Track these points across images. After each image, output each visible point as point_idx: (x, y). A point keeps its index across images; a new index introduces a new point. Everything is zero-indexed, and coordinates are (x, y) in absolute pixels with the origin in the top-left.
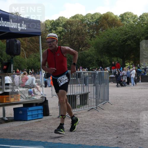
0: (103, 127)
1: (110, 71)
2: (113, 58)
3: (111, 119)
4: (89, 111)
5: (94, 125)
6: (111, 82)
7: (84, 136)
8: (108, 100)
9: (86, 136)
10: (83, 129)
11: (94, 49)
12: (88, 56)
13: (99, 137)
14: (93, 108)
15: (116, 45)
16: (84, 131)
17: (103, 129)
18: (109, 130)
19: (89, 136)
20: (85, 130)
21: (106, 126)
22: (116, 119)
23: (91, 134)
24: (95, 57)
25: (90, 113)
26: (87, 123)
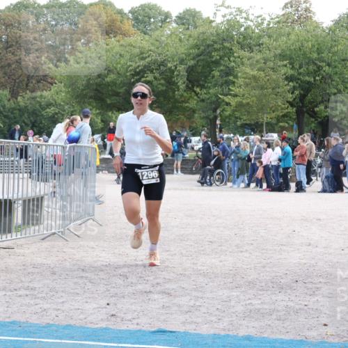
0: (76, 280)
1: (101, 143)
2: (110, 114)
3: (95, 259)
4: (43, 239)
5: (54, 273)
6: (102, 171)
7: (27, 300)
8: (94, 215)
9: (32, 302)
10: (27, 284)
11: (63, 89)
12: (49, 105)
13: (63, 302)
14: (54, 234)
15: (118, 82)
16: (27, 288)
17: (75, 283)
18: (89, 286)
19: (38, 301)
20: (31, 285)
21: (82, 277)
22: (108, 260)
23: (44, 295)
24: (66, 107)
25: (46, 244)
26: (37, 270)
